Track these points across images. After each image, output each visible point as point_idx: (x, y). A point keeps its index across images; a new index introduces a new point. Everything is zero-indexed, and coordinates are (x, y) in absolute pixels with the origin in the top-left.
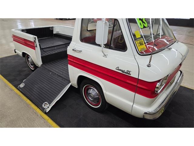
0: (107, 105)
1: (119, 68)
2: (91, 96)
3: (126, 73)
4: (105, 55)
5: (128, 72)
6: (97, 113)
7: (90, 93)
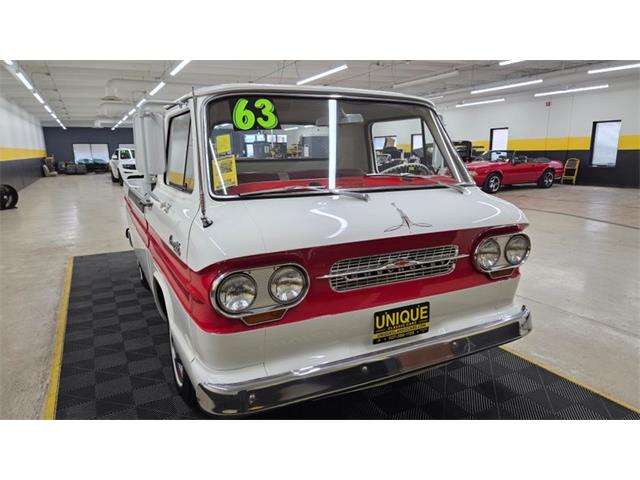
1: (173, 239)
3: (176, 251)
5: (178, 248)
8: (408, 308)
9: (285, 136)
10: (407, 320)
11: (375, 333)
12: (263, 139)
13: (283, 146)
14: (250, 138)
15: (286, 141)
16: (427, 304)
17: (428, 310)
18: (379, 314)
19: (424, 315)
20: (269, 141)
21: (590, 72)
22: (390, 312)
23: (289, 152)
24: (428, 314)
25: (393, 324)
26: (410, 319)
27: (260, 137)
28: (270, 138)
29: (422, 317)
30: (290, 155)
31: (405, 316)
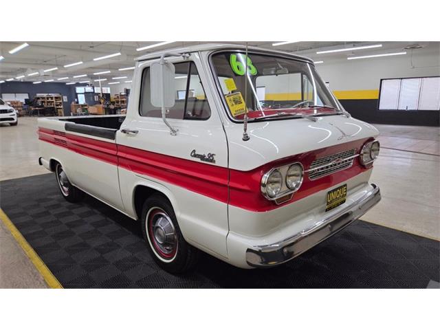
0: (189, 251)
1: (196, 153)
2: (159, 235)
3: (207, 160)
4: (174, 131)
5: (211, 158)
6: (173, 277)
7: (158, 227)
8: (339, 188)
9: (109, 88)
11: (327, 205)
12: (92, 91)
13: (108, 96)
14: (79, 90)
15: (109, 92)
17: (346, 189)
18: (329, 193)
19: (345, 192)
20: (96, 92)
21: (318, 53)
22: (333, 191)
23: (112, 100)
25: (334, 198)
26: (340, 195)
27: (89, 89)
28: (97, 90)
30: (113, 103)
31: (338, 193)
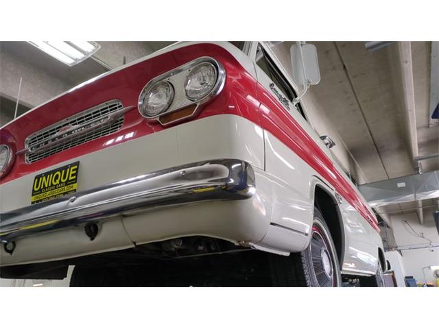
8: (60, 170)
10: (58, 181)
11: (33, 195)
16: (77, 164)
17: (77, 169)
18: (38, 177)
19: (73, 175)
22: (46, 174)
24: (76, 174)
25: (46, 186)
26: (60, 181)
29: (70, 178)
31: (57, 177)
